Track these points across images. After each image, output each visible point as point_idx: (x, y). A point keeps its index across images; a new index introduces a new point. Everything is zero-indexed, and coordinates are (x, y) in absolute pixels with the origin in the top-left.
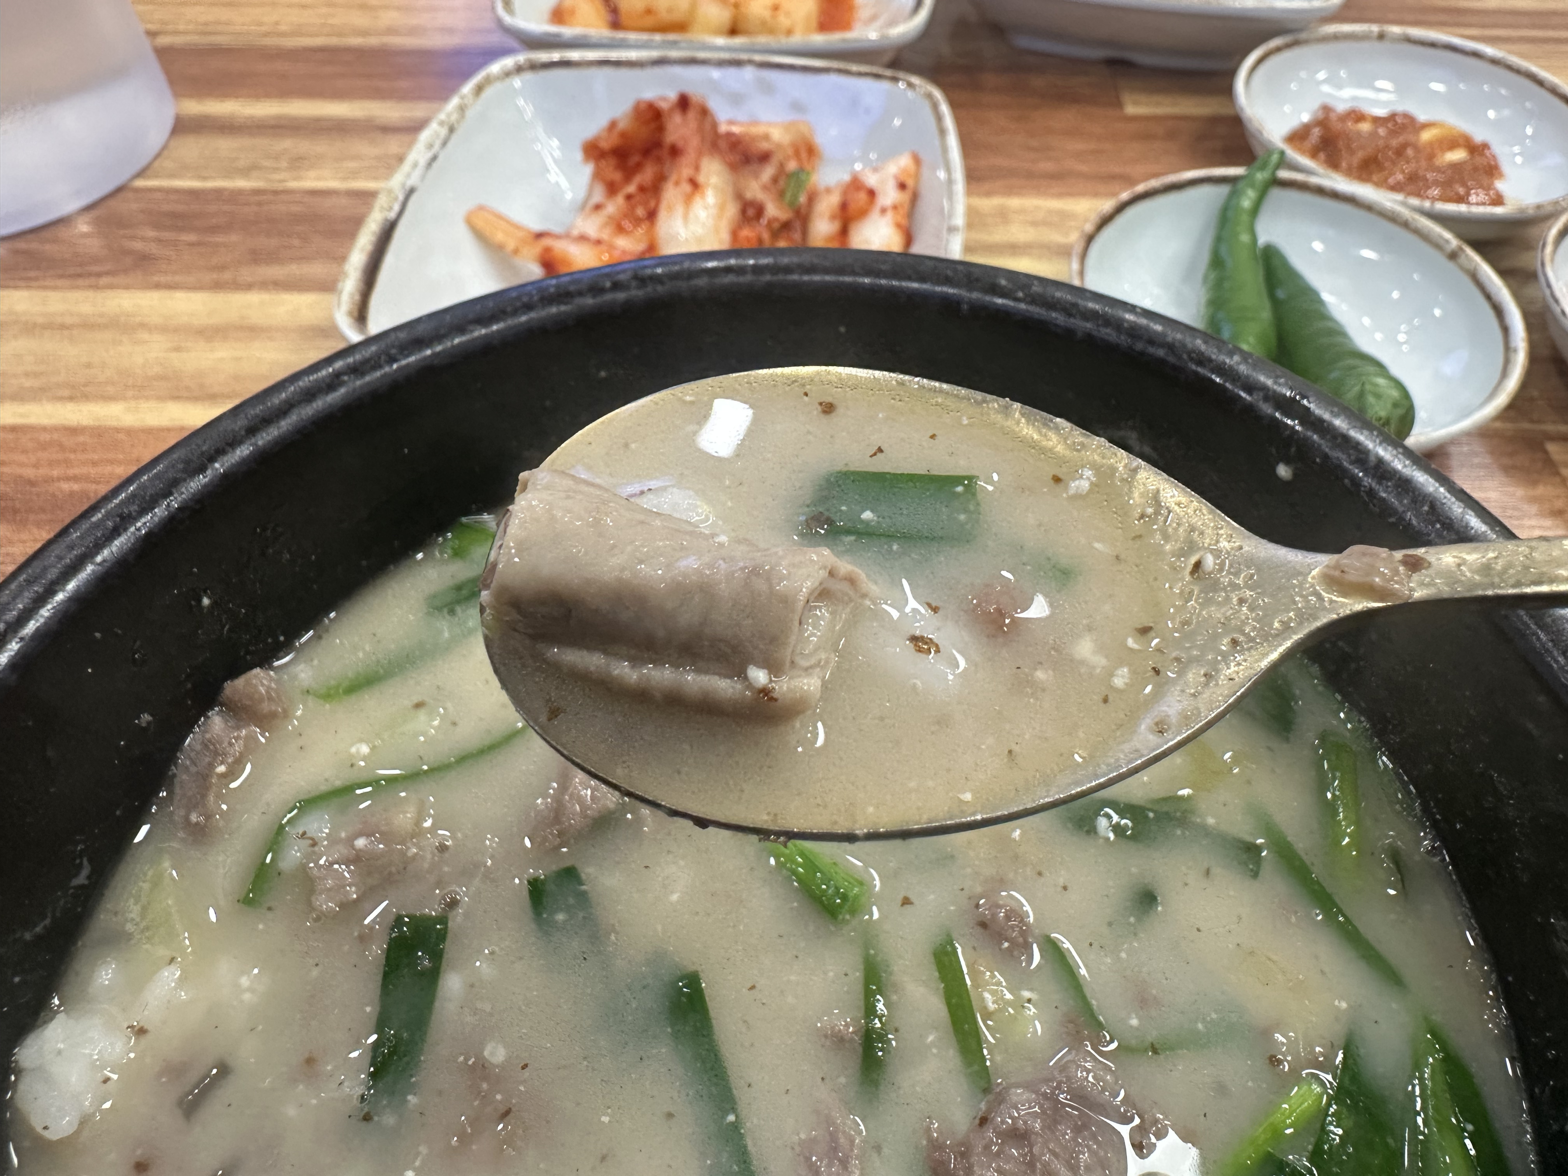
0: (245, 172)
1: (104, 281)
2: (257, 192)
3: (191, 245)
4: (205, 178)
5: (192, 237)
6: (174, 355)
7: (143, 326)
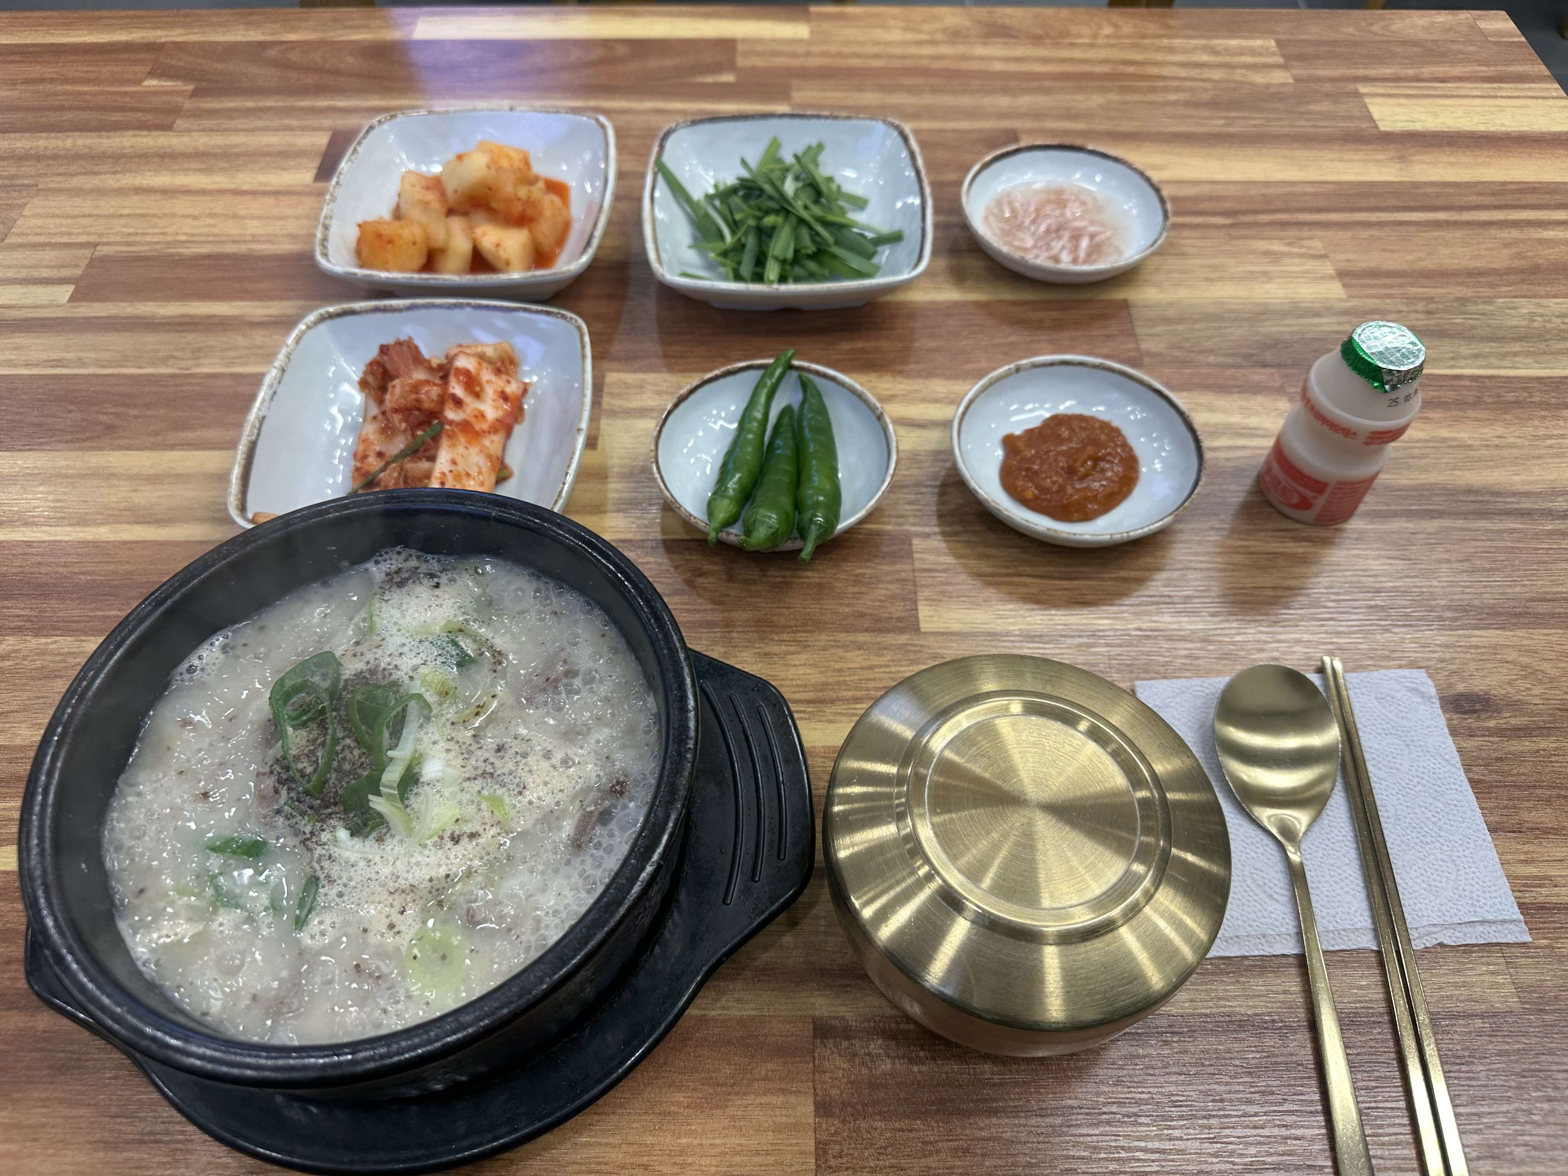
0: (165, 360)
1: (86, 444)
2: (173, 376)
3: (135, 417)
4: (140, 367)
5: (135, 412)
6: (133, 495)
7: (112, 474)
